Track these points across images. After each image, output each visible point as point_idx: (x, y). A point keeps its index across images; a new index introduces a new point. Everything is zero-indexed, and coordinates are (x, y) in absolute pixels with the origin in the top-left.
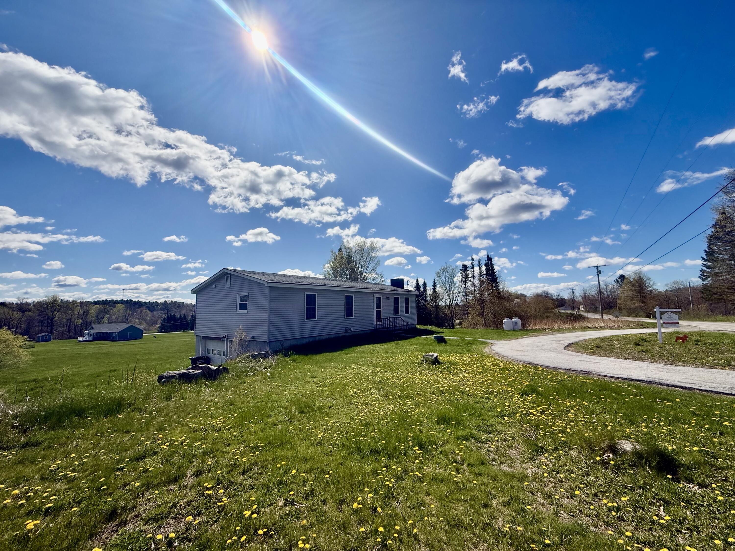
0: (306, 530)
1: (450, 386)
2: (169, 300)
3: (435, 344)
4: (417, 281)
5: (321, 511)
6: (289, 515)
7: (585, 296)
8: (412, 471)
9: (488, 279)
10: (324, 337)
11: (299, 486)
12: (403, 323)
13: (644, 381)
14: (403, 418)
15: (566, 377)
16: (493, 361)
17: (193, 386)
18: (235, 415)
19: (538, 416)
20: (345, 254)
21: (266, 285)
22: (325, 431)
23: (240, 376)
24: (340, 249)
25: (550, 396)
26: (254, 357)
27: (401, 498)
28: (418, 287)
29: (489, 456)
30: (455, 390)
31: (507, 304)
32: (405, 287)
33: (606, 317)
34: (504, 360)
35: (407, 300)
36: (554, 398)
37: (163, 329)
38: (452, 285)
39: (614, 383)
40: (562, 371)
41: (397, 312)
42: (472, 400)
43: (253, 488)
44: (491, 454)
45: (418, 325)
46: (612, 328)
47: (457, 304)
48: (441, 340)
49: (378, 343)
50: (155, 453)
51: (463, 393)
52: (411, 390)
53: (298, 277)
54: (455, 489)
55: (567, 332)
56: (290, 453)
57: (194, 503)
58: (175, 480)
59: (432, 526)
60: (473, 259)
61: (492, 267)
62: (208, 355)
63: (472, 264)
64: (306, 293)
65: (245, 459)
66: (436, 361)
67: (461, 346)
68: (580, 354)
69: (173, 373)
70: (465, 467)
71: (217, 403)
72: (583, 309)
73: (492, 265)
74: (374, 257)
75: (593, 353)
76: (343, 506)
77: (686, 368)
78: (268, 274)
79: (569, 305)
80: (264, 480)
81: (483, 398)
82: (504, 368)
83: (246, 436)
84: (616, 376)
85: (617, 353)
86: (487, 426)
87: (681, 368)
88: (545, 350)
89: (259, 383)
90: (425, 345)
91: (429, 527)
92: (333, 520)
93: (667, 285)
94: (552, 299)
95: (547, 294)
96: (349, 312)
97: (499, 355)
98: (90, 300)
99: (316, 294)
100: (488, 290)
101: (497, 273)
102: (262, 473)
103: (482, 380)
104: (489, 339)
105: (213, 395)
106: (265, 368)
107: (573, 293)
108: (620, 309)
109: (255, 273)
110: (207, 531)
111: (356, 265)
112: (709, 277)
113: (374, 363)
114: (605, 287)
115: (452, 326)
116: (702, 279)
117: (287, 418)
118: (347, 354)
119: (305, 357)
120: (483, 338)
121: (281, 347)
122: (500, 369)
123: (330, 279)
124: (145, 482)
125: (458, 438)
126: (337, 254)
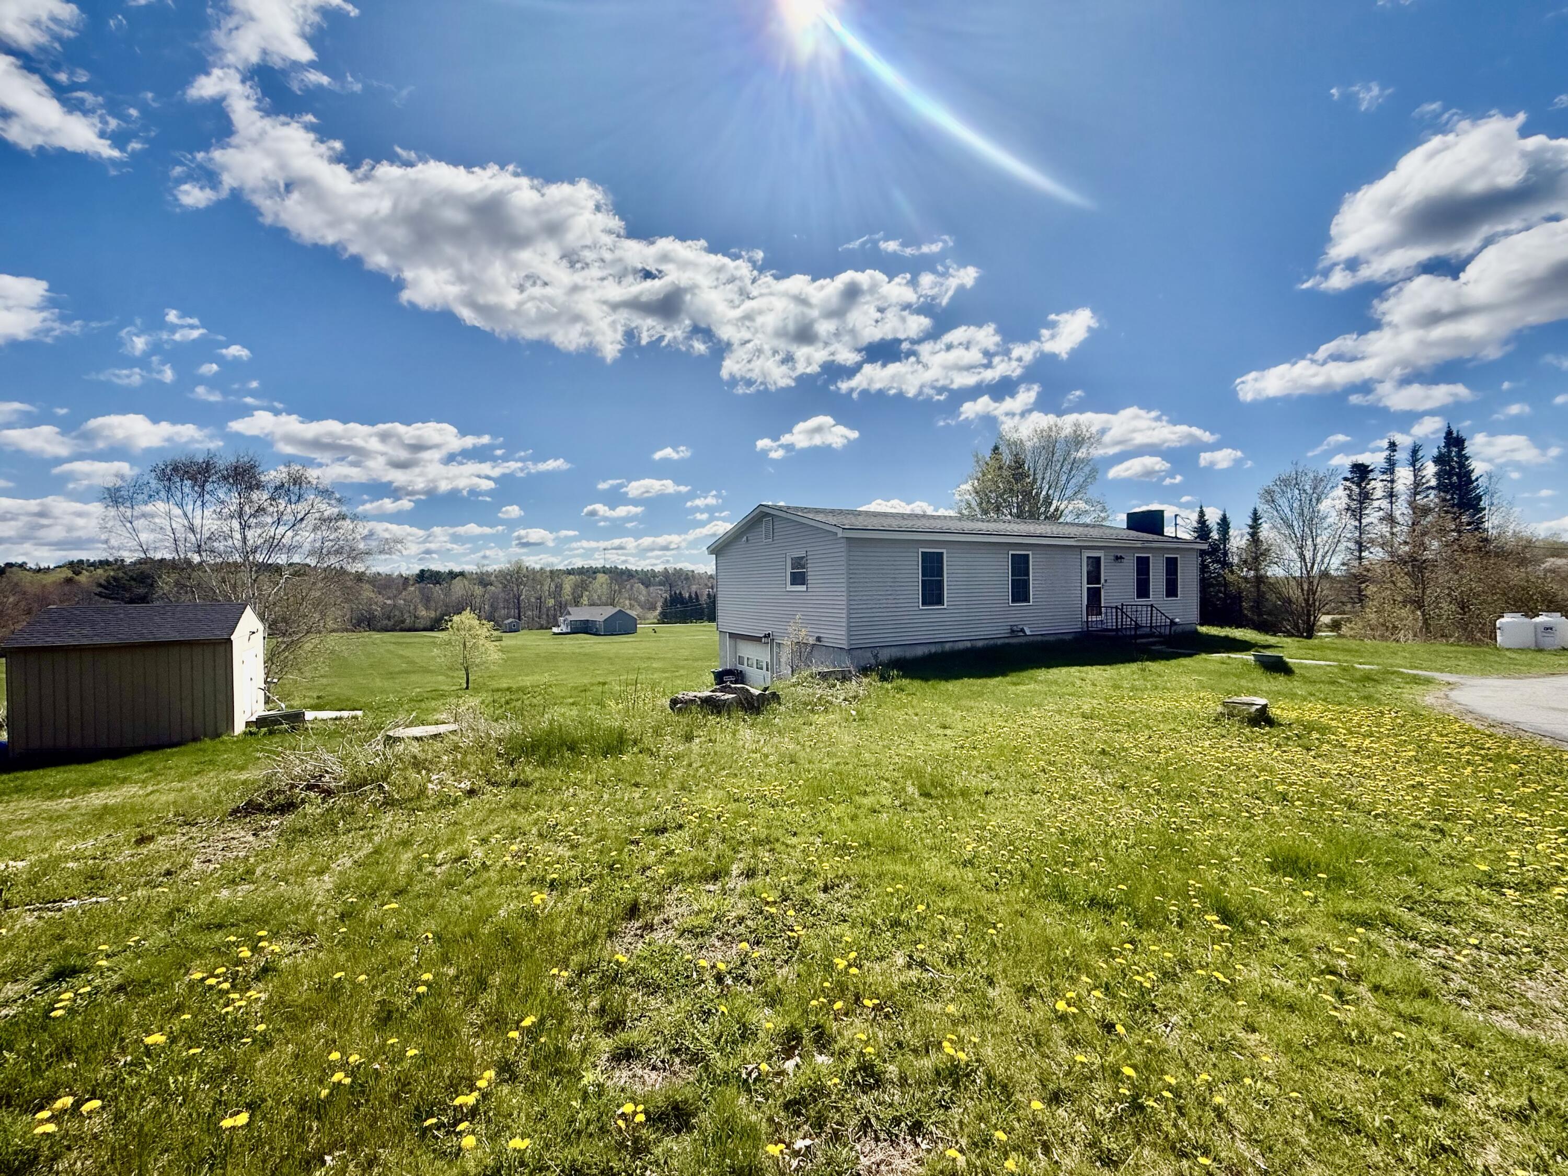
0: (955, 1023)
1: (1307, 784)
2: (671, 567)
3: (1254, 675)
4: (1202, 514)
5: (985, 996)
6: (919, 987)
8: (1202, 967)
9: (1444, 500)
10: (961, 646)
11: (934, 937)
12: (1159, 620)
14: (1171, 843)
17: (724, 721)
18: (801, 782)
20: (1007, 458)
21: (840, 535)
22: (980, 839)
23: (801, 712)
24: (996, 448)
26: (824, 676)
27: (1174, 1019)
28: (1203, 530)
29: (1446, 981)
30: (1324, 794)
31: (1515, 575)
32: (1169, 531)
34: (1499, 732)
35: (1172, 566)
37: (667, 617)
38: (1311, 521)
41: (1143, 590)
42: (1381, 828)
43: (845, 921)
44: (1452, 976)
45: (1202, 625)
47: (1325, 575)
48: (1277, 666)
49: (1092, 665)
50: (680, 827)
51: (1351, 806)
52: (1191, 780)
53: (903, 516)
54: (1333, 1036)
56: (911, 871)
57: (749, 923)
58: (715, 877)
59: (1266, 1103)
60: (1393, 446)
61: (1462, 465)
62: (740, 667)
63: (1389, 459)
64: (921, 550)
65: (826, 866)
66: (1262, 718)
67: (1342, 685)
69: (691, 695)
70: (1363, 989)
71: (766, 756)
73: (1464, 458)
74: (1082, 461)
76: (1033, 1001)
78: (841, 512)
80: (863, 909)
81: (1422, 828)
82: (1498, 755)
83: (823, 824)
86: (1438, 902)
89: (836, 728)
90: (1226, 674)
91: (1258, 1102)
92: (1011, 1022)
96: (1020, 592)
97: (1480, 718)
98: (561, 567)
99: (944, 551)
100: (1443, 531)
101: (1481, 483)
102: (860, 897)
104: (1441, 670)
105: (759, 741)
106: (845, 700)
109: (817, 511)
110: (774, 974)
111: (1035, 481)
113: (1086, 708)
115: (1309, 631)
117: (897, 803)
118: (1015, 684)
119: (923, 684)
120: (1416, 668)
121: (873, 661)
123: (972, 518)
124: (671, 869)
125: (1339, 917)
126: (988, 459)
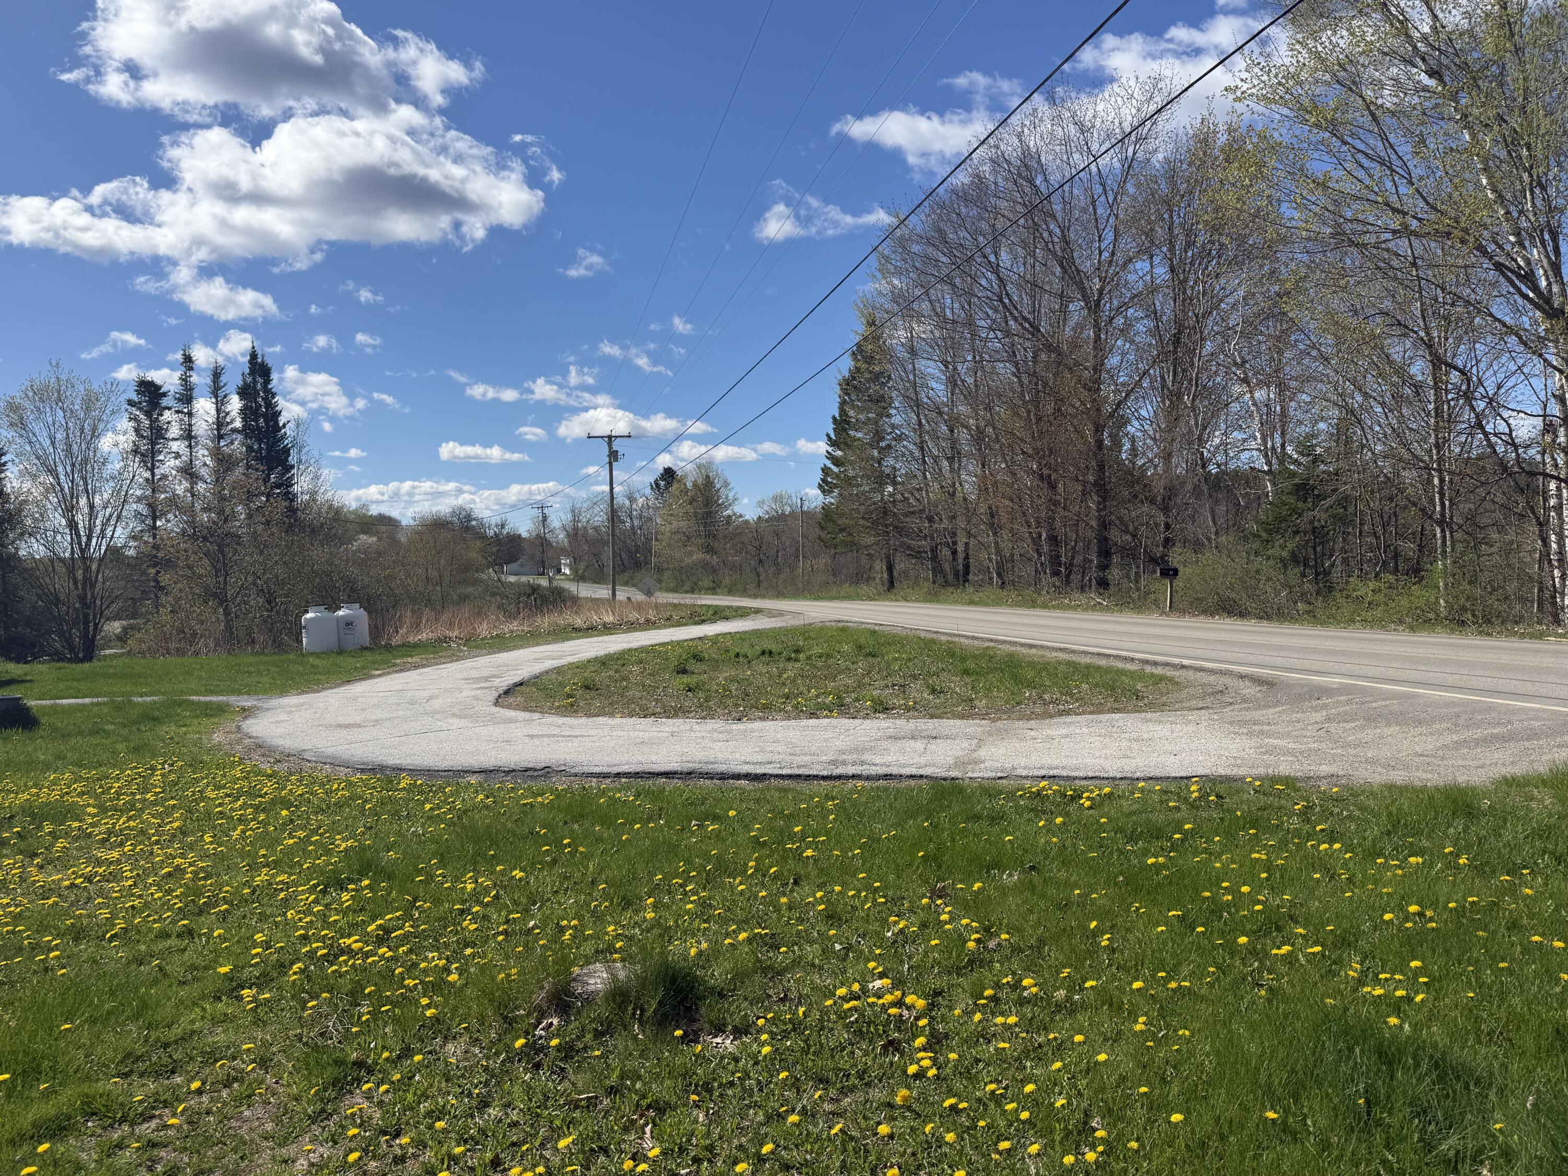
7: (576, 529)
9: (250, 449)
13: (675, 773)
15: (481, 797)
16: (236, 780)
19: (367, 955)
25: (419, 872)
31: (319, 554)
33: (621, 595)
34: (281, 767)
36: (430, 877)
38: (84, 466)
39: (603, 793)
40: (473, 780)
46: (633, 626)
47: (109, 554)
55: (515, 648)
60: (188, 360)
63: (185, 380)
67: (107, 733)
68: (536, 716)
72: (568, 571)
73: (270, 394)
75: (571, 708)
77: (765, 723)
79: (532, 557)
84: (615, 770)
85: (632, 701)
87: (757, 725)
88: (433, 713)
93: (761, 504)
94: (484, 537)
95: (469, 517)
97: (267, 752)
100: (251, 496)
101: (289, 431)
103: (178, 861)
107: (545, 518)
108: (659, 570)
112: (836, 486)
114: (627, 502)
115: (87, 649)
116: (823, 491)
120: (212, 693)
122: (257, 808)
